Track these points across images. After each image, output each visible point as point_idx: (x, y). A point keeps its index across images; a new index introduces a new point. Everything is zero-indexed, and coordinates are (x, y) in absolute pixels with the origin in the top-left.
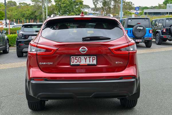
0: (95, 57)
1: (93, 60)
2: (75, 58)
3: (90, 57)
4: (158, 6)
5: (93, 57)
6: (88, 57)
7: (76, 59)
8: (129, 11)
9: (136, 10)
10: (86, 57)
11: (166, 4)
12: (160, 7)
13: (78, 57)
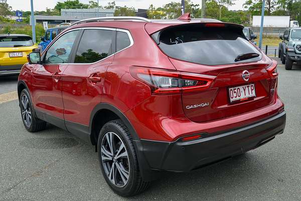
0: (253, 85)
1: (252, 90)
2: (234, 90)
3: (248, 87)
4: (46, 11)
5: (251, 86)
6: (246, 86)
7: (234, 92)
8: (4, 16)
9: (17, 15)
10: (244, 86)
11: (60, 10)
12: (49, 13)
13: (237, 88)
